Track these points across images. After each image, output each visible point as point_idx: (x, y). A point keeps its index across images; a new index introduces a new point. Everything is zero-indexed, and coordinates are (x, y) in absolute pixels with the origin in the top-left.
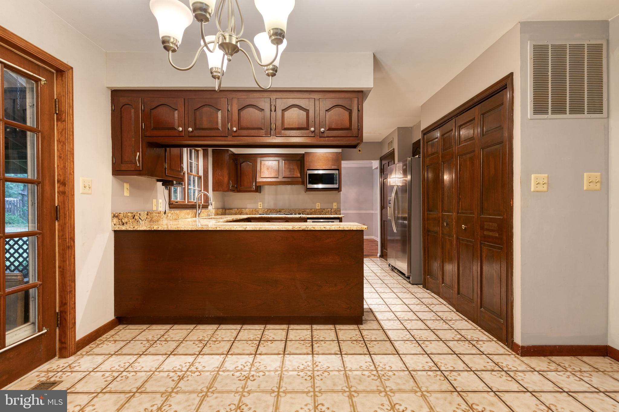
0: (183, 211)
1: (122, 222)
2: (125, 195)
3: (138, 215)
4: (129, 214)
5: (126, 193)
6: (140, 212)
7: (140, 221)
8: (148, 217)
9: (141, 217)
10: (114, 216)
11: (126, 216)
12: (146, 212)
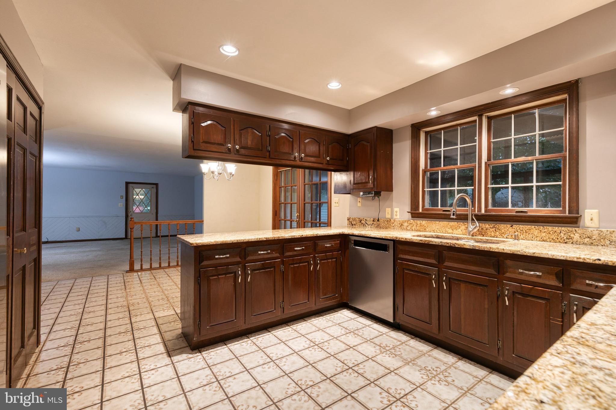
0: (437, 222)
1: (352, 223)
2: (358, 206)
3: (365, 220)
4: (357, 219)
5: (359, 204)
6: (366, 218)
7: (366, 225)
8: (375, 223)
9: (367, 222)
10: (348, 220)
11: (354, 219)
12: (372, 219)
